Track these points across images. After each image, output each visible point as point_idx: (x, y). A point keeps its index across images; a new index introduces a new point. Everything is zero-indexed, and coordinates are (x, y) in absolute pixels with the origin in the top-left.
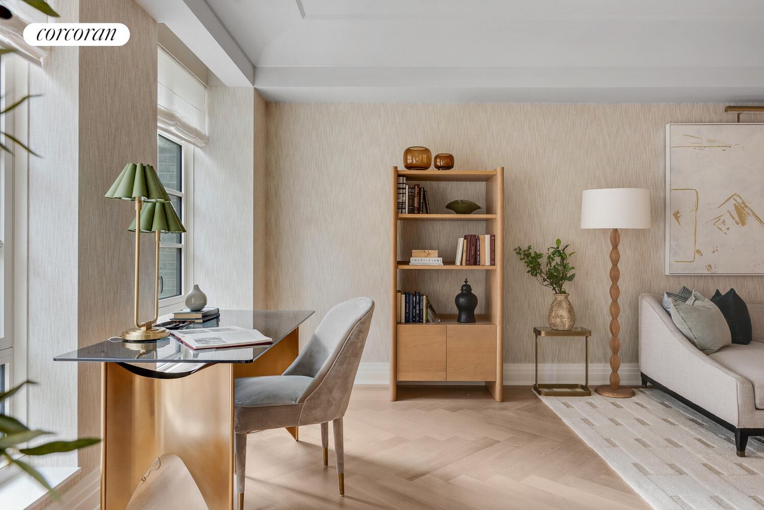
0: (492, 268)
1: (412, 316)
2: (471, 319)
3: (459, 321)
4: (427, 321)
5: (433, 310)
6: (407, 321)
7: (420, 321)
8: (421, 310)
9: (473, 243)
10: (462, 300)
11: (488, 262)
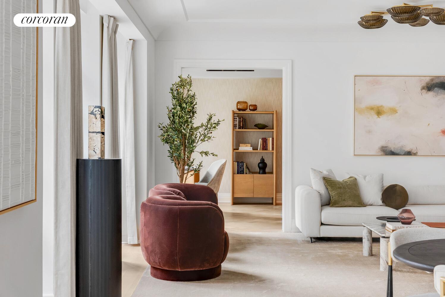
0: (273, 151)
1: (240, 171)
2: (264, 173)
3: (259, 173)
4: (246, 173)
5: (248, 169)
6: (238, 173)
7: (243, 173)
8: (243, 169)
9: (265, 141)
10: (260, 165)
11: (271, 149)
